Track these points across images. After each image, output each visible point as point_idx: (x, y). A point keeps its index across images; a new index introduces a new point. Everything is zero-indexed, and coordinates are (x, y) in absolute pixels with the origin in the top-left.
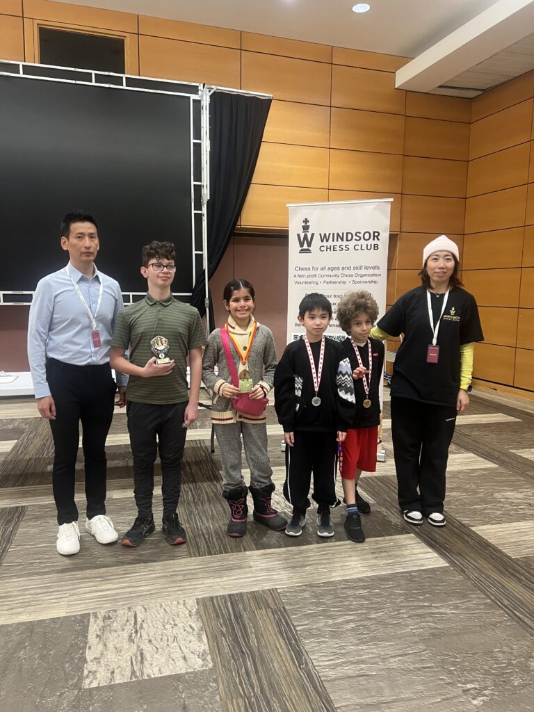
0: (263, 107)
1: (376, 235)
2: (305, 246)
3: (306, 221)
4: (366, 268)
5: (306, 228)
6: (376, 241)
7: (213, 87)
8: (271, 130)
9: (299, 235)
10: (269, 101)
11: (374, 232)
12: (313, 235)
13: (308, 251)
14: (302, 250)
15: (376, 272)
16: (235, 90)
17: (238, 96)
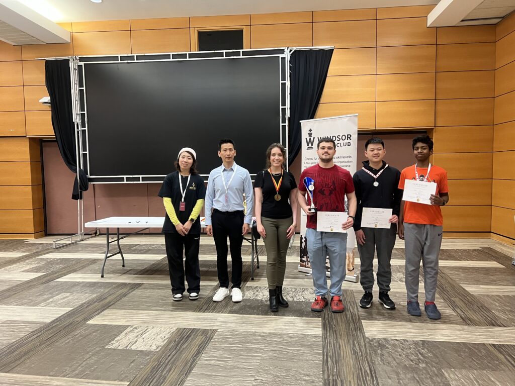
0: (327, 55)
1: (349, 137)
2: (310, 145)
3: (310, 130)
4: (344, 157)
5: (310, 134)
6: (349, 141)
7: (293, 48)
8: (332, 69)
9: (306, 139)
10: (332, 50)
11: (348, 135)
12: (314, 138)
13: (311, 148)
14: (308, 148)
15: (349, 159)
16: (308, 48)
17: (311, 51)
